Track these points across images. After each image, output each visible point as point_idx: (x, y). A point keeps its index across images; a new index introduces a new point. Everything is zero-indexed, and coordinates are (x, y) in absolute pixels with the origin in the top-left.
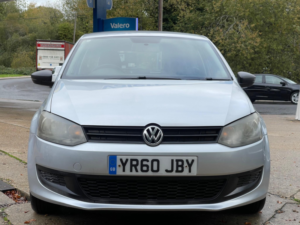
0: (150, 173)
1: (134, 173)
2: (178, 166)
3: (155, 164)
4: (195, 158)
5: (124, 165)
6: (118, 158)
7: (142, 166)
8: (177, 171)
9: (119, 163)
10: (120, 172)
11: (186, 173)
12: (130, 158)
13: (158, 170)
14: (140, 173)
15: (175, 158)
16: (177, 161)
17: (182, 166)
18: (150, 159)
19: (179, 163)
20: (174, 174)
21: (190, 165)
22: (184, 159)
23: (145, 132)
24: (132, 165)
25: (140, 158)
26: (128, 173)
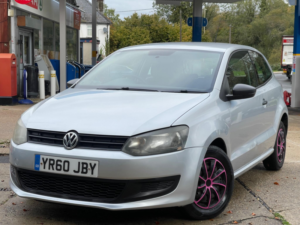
0: (62, 172)
1: (51, 171)
2: (83, 168)
3: (66, 164)
4: (97, 163)
5: (45, 163)
6: (41, 157)
7: (57, 165)
8: (83, 172)
9: (41, 161)
10: (42, 169)
11: (89, 175)
12: (49, 157)
13: (68, 170)
14: (55, 171)
15: (81, 161)
16: (83, 163)
17: (86, 168)
18: (63, 160)
19: (84, 165)
20: (80, 174)
21: (93, 168)
22: (88, 162)
23: (65, 137)
24: (50, 164)
25: (56, 159)
26: (47, 170)
